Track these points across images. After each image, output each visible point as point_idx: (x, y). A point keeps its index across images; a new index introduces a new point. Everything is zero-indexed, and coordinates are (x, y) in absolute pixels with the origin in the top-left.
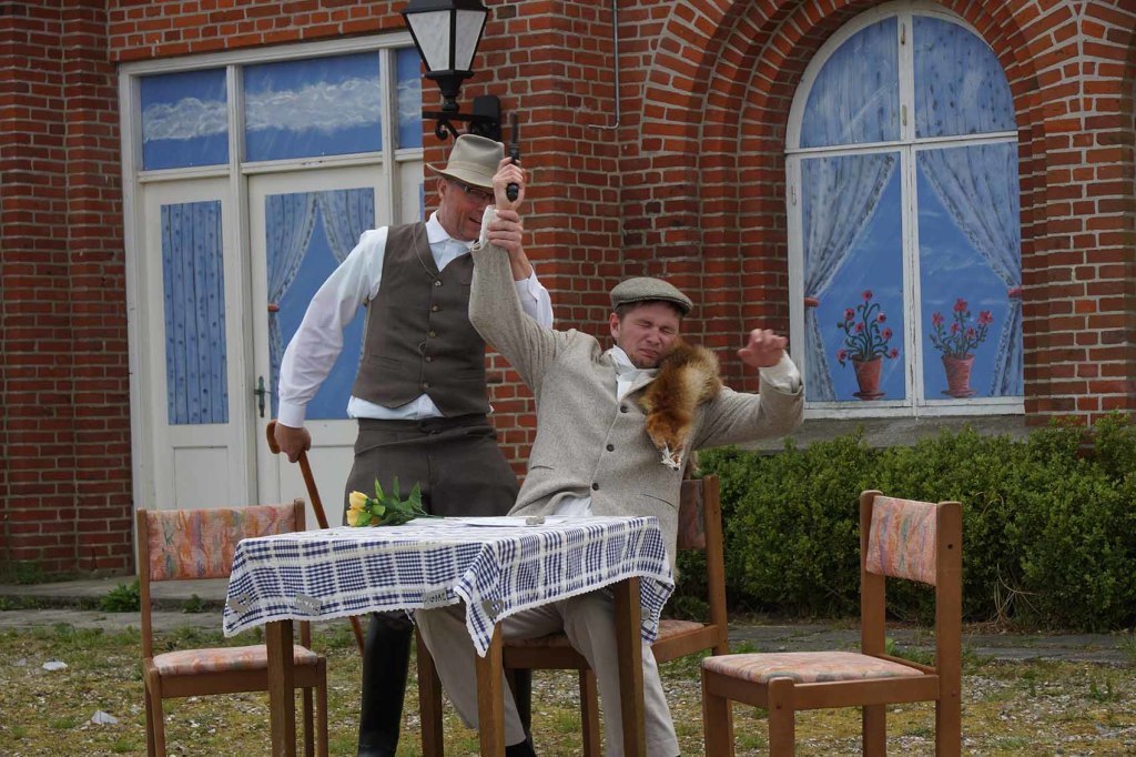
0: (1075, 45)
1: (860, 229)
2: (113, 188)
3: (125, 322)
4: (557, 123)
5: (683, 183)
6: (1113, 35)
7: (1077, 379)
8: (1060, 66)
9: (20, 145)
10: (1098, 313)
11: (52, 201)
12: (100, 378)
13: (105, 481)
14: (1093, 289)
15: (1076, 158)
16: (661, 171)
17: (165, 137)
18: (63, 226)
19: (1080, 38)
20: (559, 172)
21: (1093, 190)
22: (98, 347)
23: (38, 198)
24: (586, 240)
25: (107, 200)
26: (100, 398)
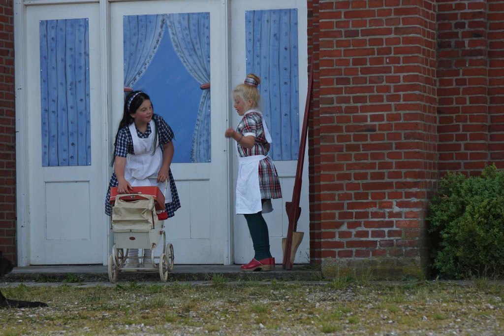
2: (10, 8)
5: (482, 10)
12: (3, 134)
13: (4, 203)
22: (3, 113)
24: (426, 43)
26: (3, 147)
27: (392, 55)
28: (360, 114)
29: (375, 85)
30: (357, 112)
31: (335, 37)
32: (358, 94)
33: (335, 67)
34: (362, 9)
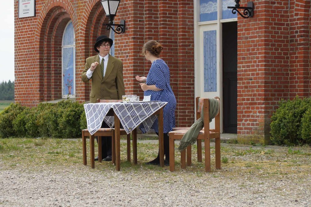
2: (191, 27)
3: (194, 63)
4: (266, 9)
5: (303, 25)
9: (164, 15)
11: (173, 30)
12: (185, 79)
13: (186, 107)
16: (298, 22)
17: (205, 12)
18: (177, 37)
20: (267, 22)
22: (185, 70)
23: (169, 30)
24: (275, 41)
25: (189, 30)
26: (185, 84)
27: (257, 47)
28: (248, 73)
29: (253, 60)
30: (247, 72)
31: (241, 39)
32: (248, 64)
33: (242, 52)
34: (249, 27)
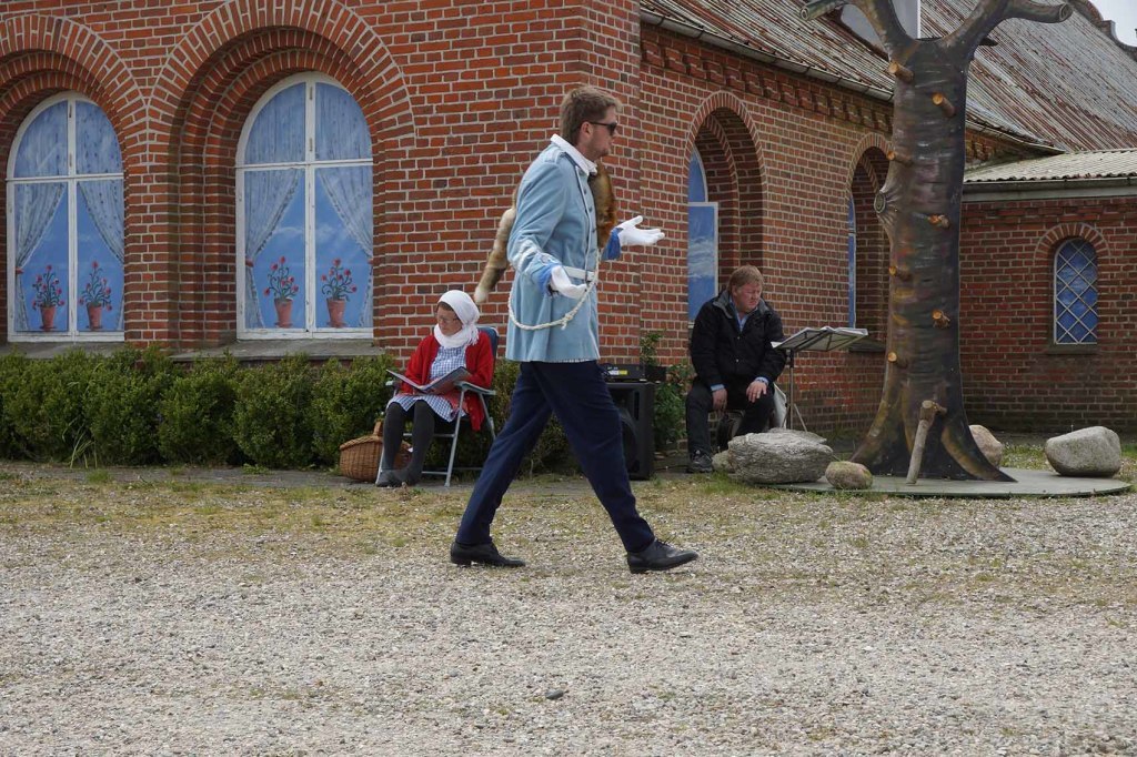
0: (145, 122)
1: (46, 228)
6: (165, 118)
7: (143, 320)
8: (137, 134)
10: (154, 281)
14: (153, 267)
15: (143, 189)
19: (148, 118)
21: (153, 209)
